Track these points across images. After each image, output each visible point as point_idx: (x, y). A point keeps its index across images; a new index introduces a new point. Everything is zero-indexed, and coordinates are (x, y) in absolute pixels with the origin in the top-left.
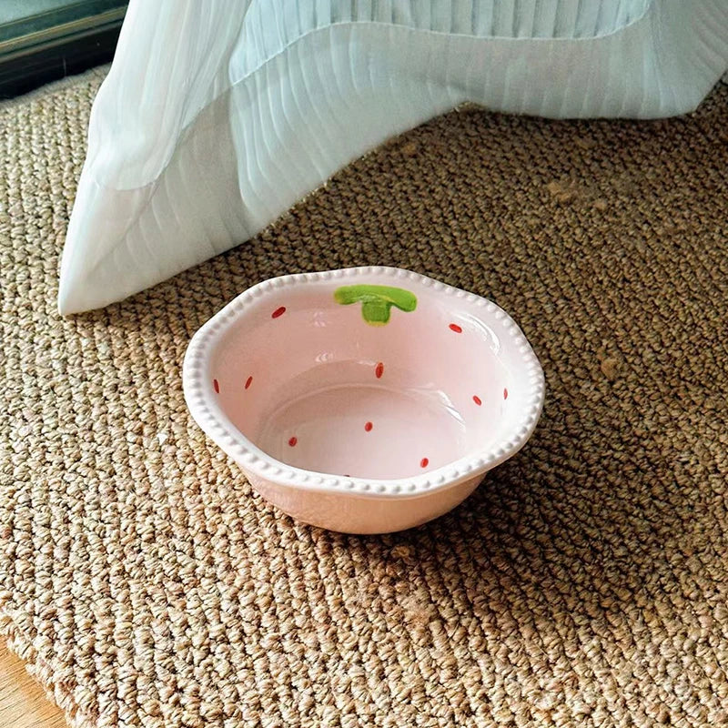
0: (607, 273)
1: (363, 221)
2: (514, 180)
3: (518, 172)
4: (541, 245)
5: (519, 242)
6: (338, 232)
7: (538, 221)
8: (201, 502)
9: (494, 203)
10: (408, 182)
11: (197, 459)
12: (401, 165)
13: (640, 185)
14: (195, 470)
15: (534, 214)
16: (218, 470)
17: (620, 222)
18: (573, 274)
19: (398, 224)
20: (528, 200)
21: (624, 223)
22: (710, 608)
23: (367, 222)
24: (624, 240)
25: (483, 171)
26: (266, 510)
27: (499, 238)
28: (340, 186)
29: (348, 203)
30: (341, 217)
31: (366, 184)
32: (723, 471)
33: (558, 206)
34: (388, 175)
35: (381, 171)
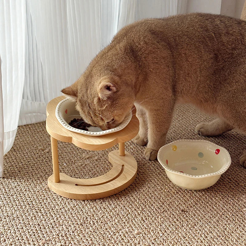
0: (99, 173)
1: (37, 170)
2: (74, 155)
3: (74, 152)
4: (82, 169)
5: (77, 169)
6: (31, 174)
7: (81, 163)
8: (6, 243)
9: (70, 161)
10: (47, 159)
11: (4, 233)
12: (45, 155)
13: (104, 151)
14: (3, 236)
15: (79, 162)
16: (9, 235)
17: (101, 161)
18: (91, 175)
19: (46, 170)
20: (78, 159)
21: (102, 161)
22: (131, 244)
23: (38, 170)
24: (102, 165)
25: (66, 153)
26: (23, 242)
27: (72, 169)
28: (30, 162)
29: (32, 167)
30: (31, 170)
31: (36, 161)
32: (131, 214)
33: (85, 159)
34: (42, 158)
35: (40, 157)
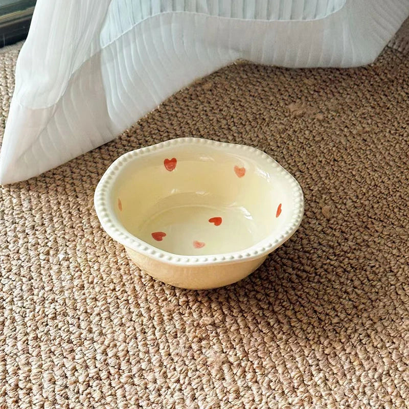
0: (324, 156)
1: (181, 128)
2: (269, 103)
3: (271, 98)
4: (285, 141)
5: (272, 139)
6: (166, 134)
7: (283, 126)
8: (84, 294)
9: (258, 116)
10: (207, 105)
11: (82, 269)
12: (203, 96)
13: (342, 105)
14: (81, 276)
15: (281, 123)
16: (95, 275)
17: (331, 127)
18: (304, 157)
19: (201, 129)
20: (277, 114)
21: (333, 127)
22: (390, 353)
23: (183, 128)
24: (334, 137)
25: (251, 98)
26: (124, 298)
27: (261, 137)
28: (167, 108)
29: (172, 118)
30: (168, 126)
31: (182, 107)
32: (395, 271)
33: (295, 118)
34: (195, 101)
35: (191, 99)
